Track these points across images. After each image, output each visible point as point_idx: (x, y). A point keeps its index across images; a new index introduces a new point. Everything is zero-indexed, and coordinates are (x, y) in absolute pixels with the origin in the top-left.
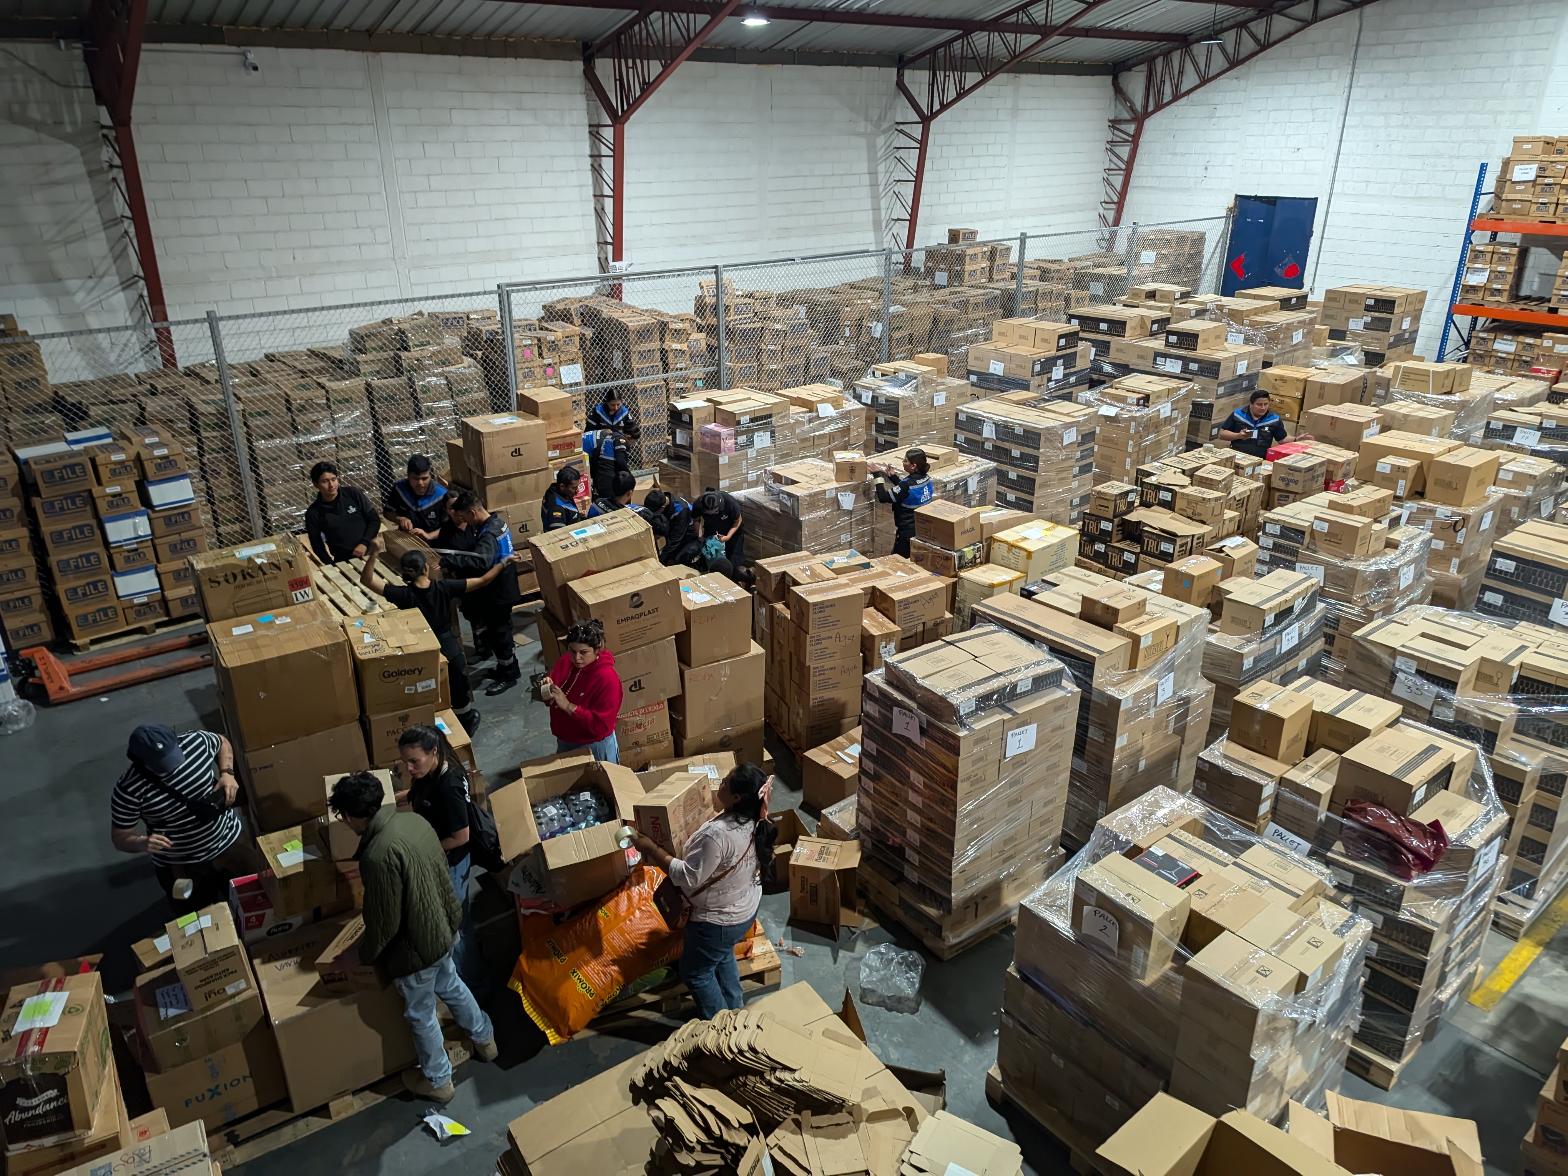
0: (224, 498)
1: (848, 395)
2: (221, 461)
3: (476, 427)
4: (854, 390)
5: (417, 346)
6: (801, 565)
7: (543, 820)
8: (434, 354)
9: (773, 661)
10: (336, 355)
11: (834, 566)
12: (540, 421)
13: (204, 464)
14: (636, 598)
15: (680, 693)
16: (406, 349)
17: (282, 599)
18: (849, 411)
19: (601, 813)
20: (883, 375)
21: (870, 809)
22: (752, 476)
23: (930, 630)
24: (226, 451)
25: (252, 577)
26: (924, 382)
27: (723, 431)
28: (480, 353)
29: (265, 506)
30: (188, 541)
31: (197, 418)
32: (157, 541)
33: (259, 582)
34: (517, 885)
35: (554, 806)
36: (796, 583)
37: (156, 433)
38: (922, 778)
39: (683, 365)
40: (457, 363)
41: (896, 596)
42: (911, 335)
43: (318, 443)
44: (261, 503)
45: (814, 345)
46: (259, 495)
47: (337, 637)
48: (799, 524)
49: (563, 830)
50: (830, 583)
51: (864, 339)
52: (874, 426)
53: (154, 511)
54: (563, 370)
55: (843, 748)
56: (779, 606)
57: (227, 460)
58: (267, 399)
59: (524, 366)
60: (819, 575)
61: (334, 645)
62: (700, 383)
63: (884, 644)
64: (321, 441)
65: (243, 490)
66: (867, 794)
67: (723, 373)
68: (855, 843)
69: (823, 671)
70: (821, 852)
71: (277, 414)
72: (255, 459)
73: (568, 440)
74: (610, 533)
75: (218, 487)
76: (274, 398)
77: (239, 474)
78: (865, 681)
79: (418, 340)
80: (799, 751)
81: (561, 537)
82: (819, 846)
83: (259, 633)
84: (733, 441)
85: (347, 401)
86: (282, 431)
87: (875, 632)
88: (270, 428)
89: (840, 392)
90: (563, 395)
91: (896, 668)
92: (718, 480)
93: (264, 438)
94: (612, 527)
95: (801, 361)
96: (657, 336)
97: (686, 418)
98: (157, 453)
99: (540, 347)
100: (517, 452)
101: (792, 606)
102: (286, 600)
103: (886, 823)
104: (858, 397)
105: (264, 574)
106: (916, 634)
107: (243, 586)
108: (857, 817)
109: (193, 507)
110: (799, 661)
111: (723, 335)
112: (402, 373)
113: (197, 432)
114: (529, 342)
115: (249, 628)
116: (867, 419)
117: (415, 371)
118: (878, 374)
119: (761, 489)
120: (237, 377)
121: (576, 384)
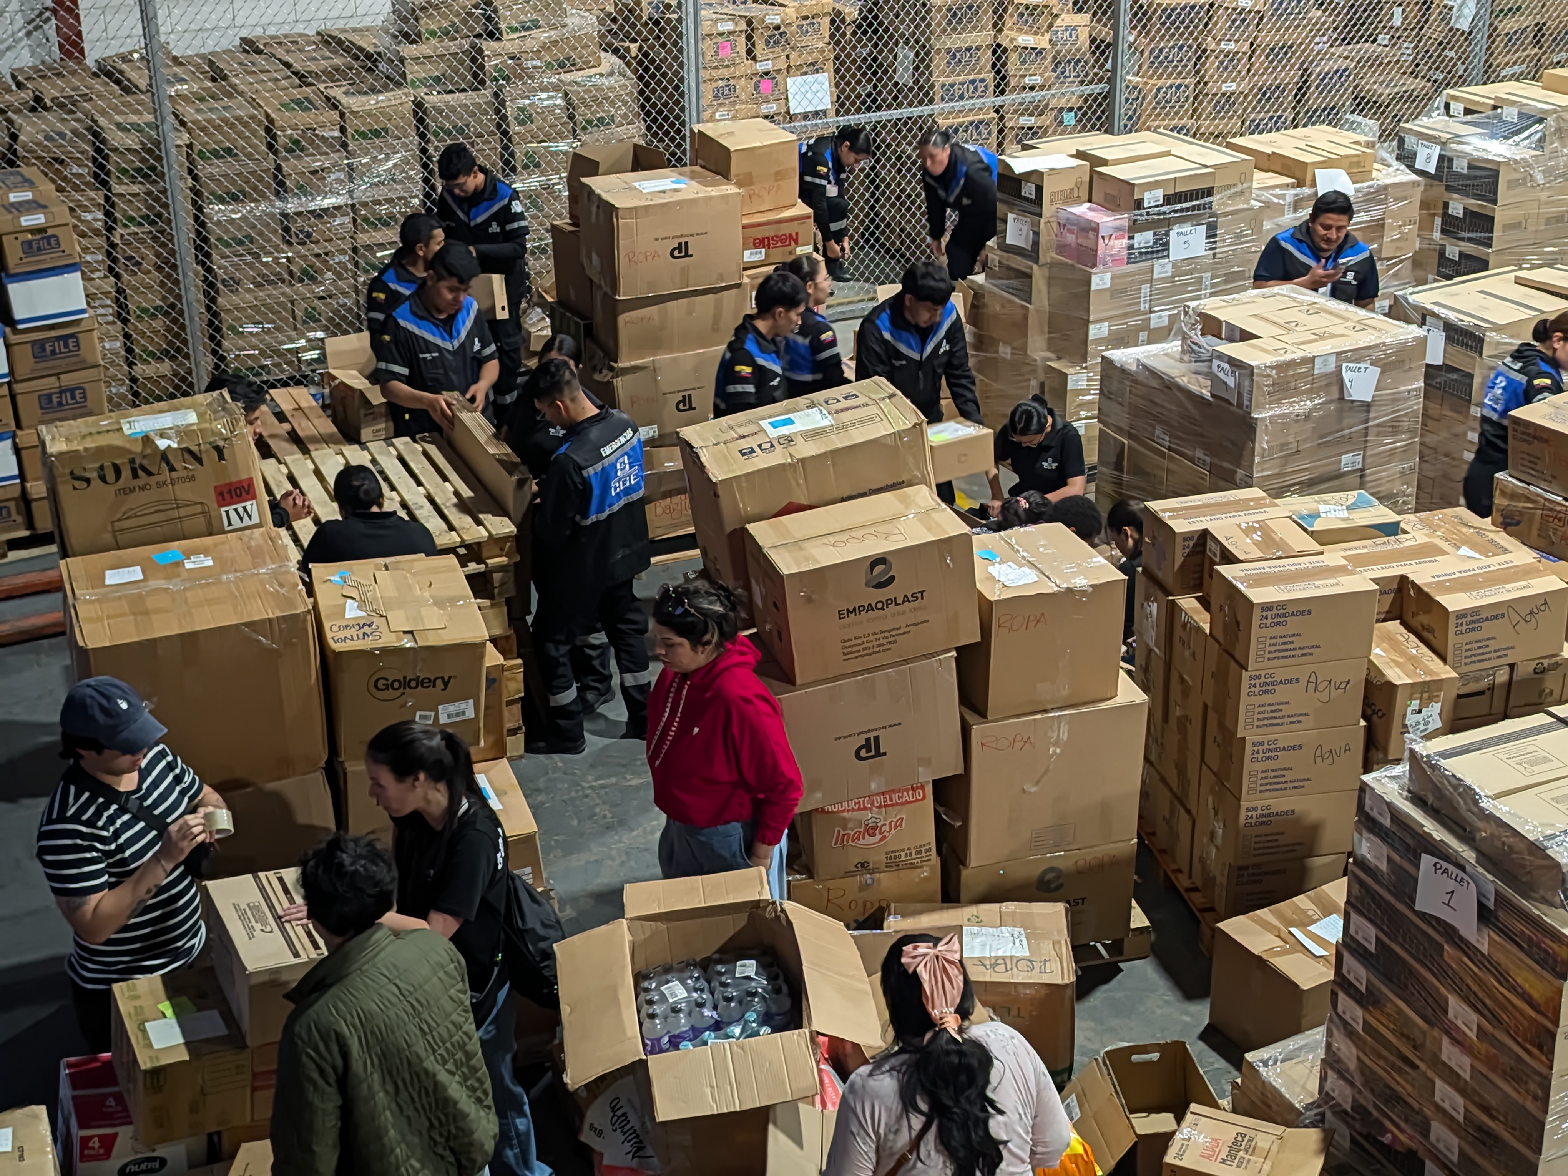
0: (145, 311)
1: (1388, 152)
2: (142, 241)
3: (605, 196)
4: (1401, 141)
5: (514, 30)
6: (1245, 519)
7: (658, 1009)
8: (544, 46)
9: (1166, 719)
10: (368, 44)
11: (1318, 525)
12: (730, 189)
13: (113, 245)
14: (879, 569)
15: (960, 770)
16: (491, 35)
17: (201, 520)
18: (1386, 187)
19: (774, 1009)
20: (1468, 111)
21: (1352, 1065)
22: (1160, 318)
23: (1525, 681)
24: (153, 223)
25: (149, 473)
26: (1559, 130)
27: (1106, 220)
28: (634, 47)
29: (218, 330)
30: (72, 390)
31: (106, 158)
32: (18, 388)
33: (161, 485)
34: (600, 1134)
35: (683, 983)
36: (1229, 558)
37: (29, 183)
38: (1474, 1017)
39: (1038, 80)
40: (588, 65)
41: (1453, 602)
42: (1540, 28)
43: (321, 214)
44: (210, 324)
45: (1321, 44)
46: (209, 309)
47: (292, 604)
48: (1249, 427)
49: (695, 1034)
50: (1305, 563)
51: (1434, 32)
52: (1438, 221)
53: (16, 332)
54: (793, 84)
55: (1304, 923)
56: (1188, 603)
57: (155, 238)
58: (232, 126)
59: (715, 74)
60: (1280, 544)
61: (284, 618)
62: (1069, 118)
63: (1415, 704)
64: (325, 210)
65: (179, 297)
66: (1350, 1033)
67: (1120, 98)
68: (1313, 1136)
69: (1273, 751)
70: (1235, 1146)
71: (249, 156)
72: (205, 240)
73: (785, 229)
74: (842, 427)
75: (135, 289)
76: (246, 125)
77: (174, 267)
78: (1363, 788)
79: (515, 17)
80: (1209, 916)
81: (742, 431)
82: (1233, 1131)
83: (153, 584)
84: (1125, 242)
85: (377, 134)
86: (255, 188)
87: (1397, 676)
88: (233, 182)
89: (1370, 145)
90: (780, 135)
91: (1434, 767)
92: (1087, 322)
93: (222, 201)
94: (846, 417)
95: (1290, 76)
96: (988, 18)
97: (1028, 190)
98: (26, 221)
99: (749, 38)
100: (682, 250)
101: (1214, 606)
102: (209, 523)
103: (1386, 1102)
104: (1407, 158)
105: (172, 469)
106: (1492, 688)
107: (132, 491)
108: (1323, 1079)
109: (83, 327)
110: (1221, 725)
111: (1125, 18)
112: (482, 82)
113: (105, 184)
114: (729, 26)
115: (135, 574)
116: (1424, 205)
117: (507, 79)
118: (1457, 108)
119: (1175, 346)
120: (182, 81)
121: (816, 114)
